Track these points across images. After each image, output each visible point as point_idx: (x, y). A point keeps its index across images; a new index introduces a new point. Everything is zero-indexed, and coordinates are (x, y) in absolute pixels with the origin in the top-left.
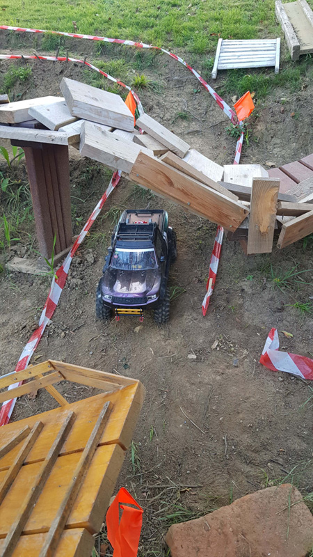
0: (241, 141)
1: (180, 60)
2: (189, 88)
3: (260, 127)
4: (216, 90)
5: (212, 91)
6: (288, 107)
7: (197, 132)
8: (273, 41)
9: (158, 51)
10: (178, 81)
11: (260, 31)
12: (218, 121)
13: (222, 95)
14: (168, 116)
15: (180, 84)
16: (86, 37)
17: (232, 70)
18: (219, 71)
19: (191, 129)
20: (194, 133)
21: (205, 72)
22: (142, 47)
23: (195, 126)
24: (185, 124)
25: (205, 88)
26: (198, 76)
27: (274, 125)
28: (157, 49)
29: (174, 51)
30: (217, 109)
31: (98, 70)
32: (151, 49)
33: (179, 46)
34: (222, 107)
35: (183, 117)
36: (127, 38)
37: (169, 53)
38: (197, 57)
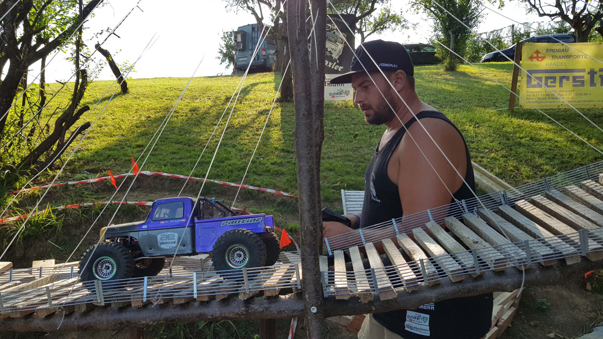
22: (283, 195)
32: (290, 197)
36: (267, 186)
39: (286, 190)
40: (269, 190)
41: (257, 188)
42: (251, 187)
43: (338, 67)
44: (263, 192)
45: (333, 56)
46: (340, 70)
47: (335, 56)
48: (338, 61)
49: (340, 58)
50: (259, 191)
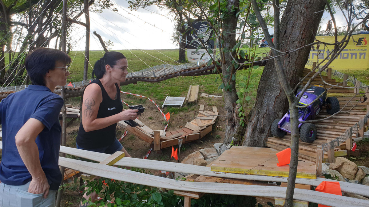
0: (167, 126)
1: (153, 102)
2: (155, 110)
3: (173, 122)
4: (163, 111)
5: (161, 111)
6: (182, 117)
7: (154, 123)
8: (183, 98)
9: (147, 98)
10: (151, 108)
11: (182, 94)
12: (161, 120)
13: (164, 113)
14: (145, 118)
15: (152, 109)
16: (124, 92)
17: (168, 106)
18: (165, 106)
19: (152, 122)
20: (153, 123)
21: (160, 106)
22: (142, 97)
23: (153, 121)
24: (151, 120)
25: (159, 111)
26: (158, 107)
27: (177, 122)
28: (146, 98)
29: (152, 99)
30: (162, 117)
31: (125, 103)
32: (145, 98)
33: (154, 97)
34: (163, 116)
35: (151, 118)
36: (137, 94)
37: (150, 99)
38: (158, 101)
39: (145, 96)
40: (137, 95)
41: (133, 94)
42: (131, 94)
43: (207, 45)
44: (135, 96)
45: (204, 40)
46: (207, 47)
47: (205, 39)
48: (206, 43)
49: (208, 41)
50: (133, 95)
